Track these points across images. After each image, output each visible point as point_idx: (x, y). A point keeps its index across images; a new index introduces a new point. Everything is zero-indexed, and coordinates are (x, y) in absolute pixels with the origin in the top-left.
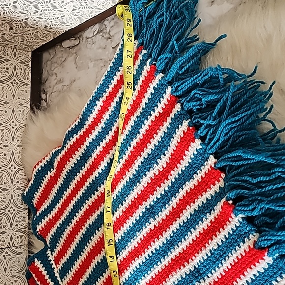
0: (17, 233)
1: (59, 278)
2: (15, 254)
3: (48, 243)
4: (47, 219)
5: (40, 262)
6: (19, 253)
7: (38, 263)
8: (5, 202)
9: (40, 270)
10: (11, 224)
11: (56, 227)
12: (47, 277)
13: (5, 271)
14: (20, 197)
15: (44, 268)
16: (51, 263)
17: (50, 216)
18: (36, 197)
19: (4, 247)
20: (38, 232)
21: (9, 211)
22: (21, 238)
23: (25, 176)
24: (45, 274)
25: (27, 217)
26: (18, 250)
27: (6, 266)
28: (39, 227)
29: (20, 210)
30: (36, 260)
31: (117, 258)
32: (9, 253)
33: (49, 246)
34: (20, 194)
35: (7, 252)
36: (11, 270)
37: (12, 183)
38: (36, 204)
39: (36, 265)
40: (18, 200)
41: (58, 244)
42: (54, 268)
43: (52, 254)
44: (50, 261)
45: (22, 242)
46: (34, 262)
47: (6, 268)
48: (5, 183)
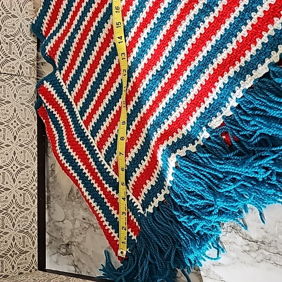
0: (26, 63)
1: (68, 93)
2: (24, 84)
3: (56, 63)
4: (55, 38)
5: (49, 83)
6: (28, 84)
7: (47, 85)
8: (15, 29)
9: (49, 90)
10: (21, 53)
11: (64, 42)
12: (55, 96)
13: (15, 97)
14: (29, 28)
15: (53, 88)
16: (60, 81)
17: (59, 35)
18: (45, 22)
19: (13, 73)
20: (47, 53)
21: (18, 39)
22: (30, 70)
23: (34, 8)
24: (54, 94)
25: (36, 51)
26: (28, 81)
27: (15, 92)
28: (48, 48)
29: (29, 41)
30: (45, 82)
31: (126, 41)
32: (19, 80)
33: (58, 66)
34: (29, 26)
35: (16, 80)
36: (20, 98)
37: (21, 12)
38: (45, 31)
39: (44, 86)
40: (27, 31)
41: (66, 60)
42: (62, 85)
43: (60, 73)
44: (59, 79)
45: (31, 74)
46: (43, 83)
47: (15, 94)
48: (14, 10)
